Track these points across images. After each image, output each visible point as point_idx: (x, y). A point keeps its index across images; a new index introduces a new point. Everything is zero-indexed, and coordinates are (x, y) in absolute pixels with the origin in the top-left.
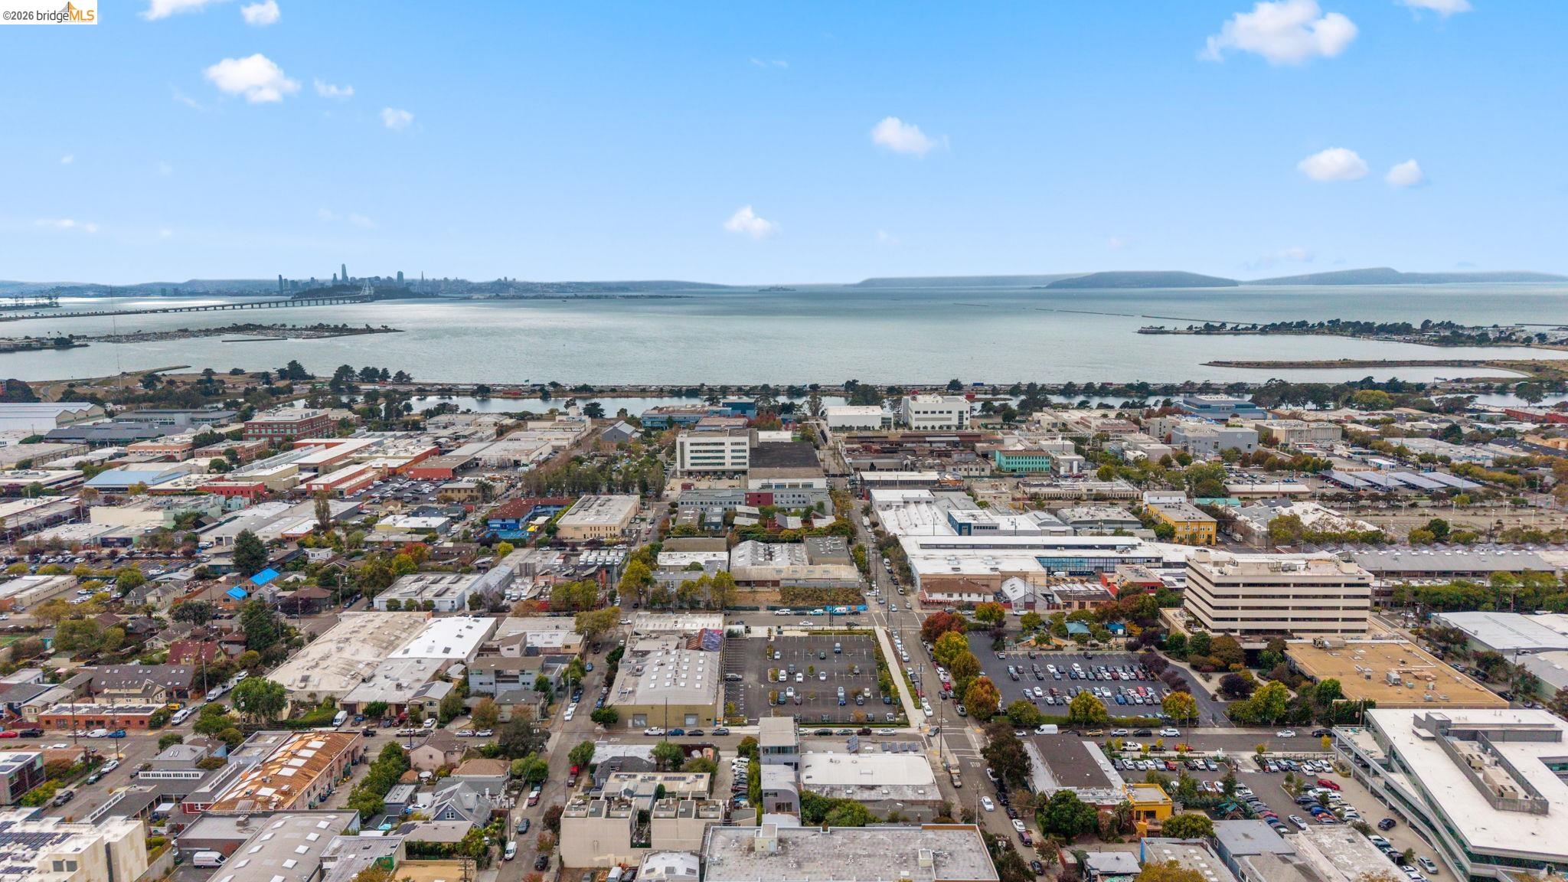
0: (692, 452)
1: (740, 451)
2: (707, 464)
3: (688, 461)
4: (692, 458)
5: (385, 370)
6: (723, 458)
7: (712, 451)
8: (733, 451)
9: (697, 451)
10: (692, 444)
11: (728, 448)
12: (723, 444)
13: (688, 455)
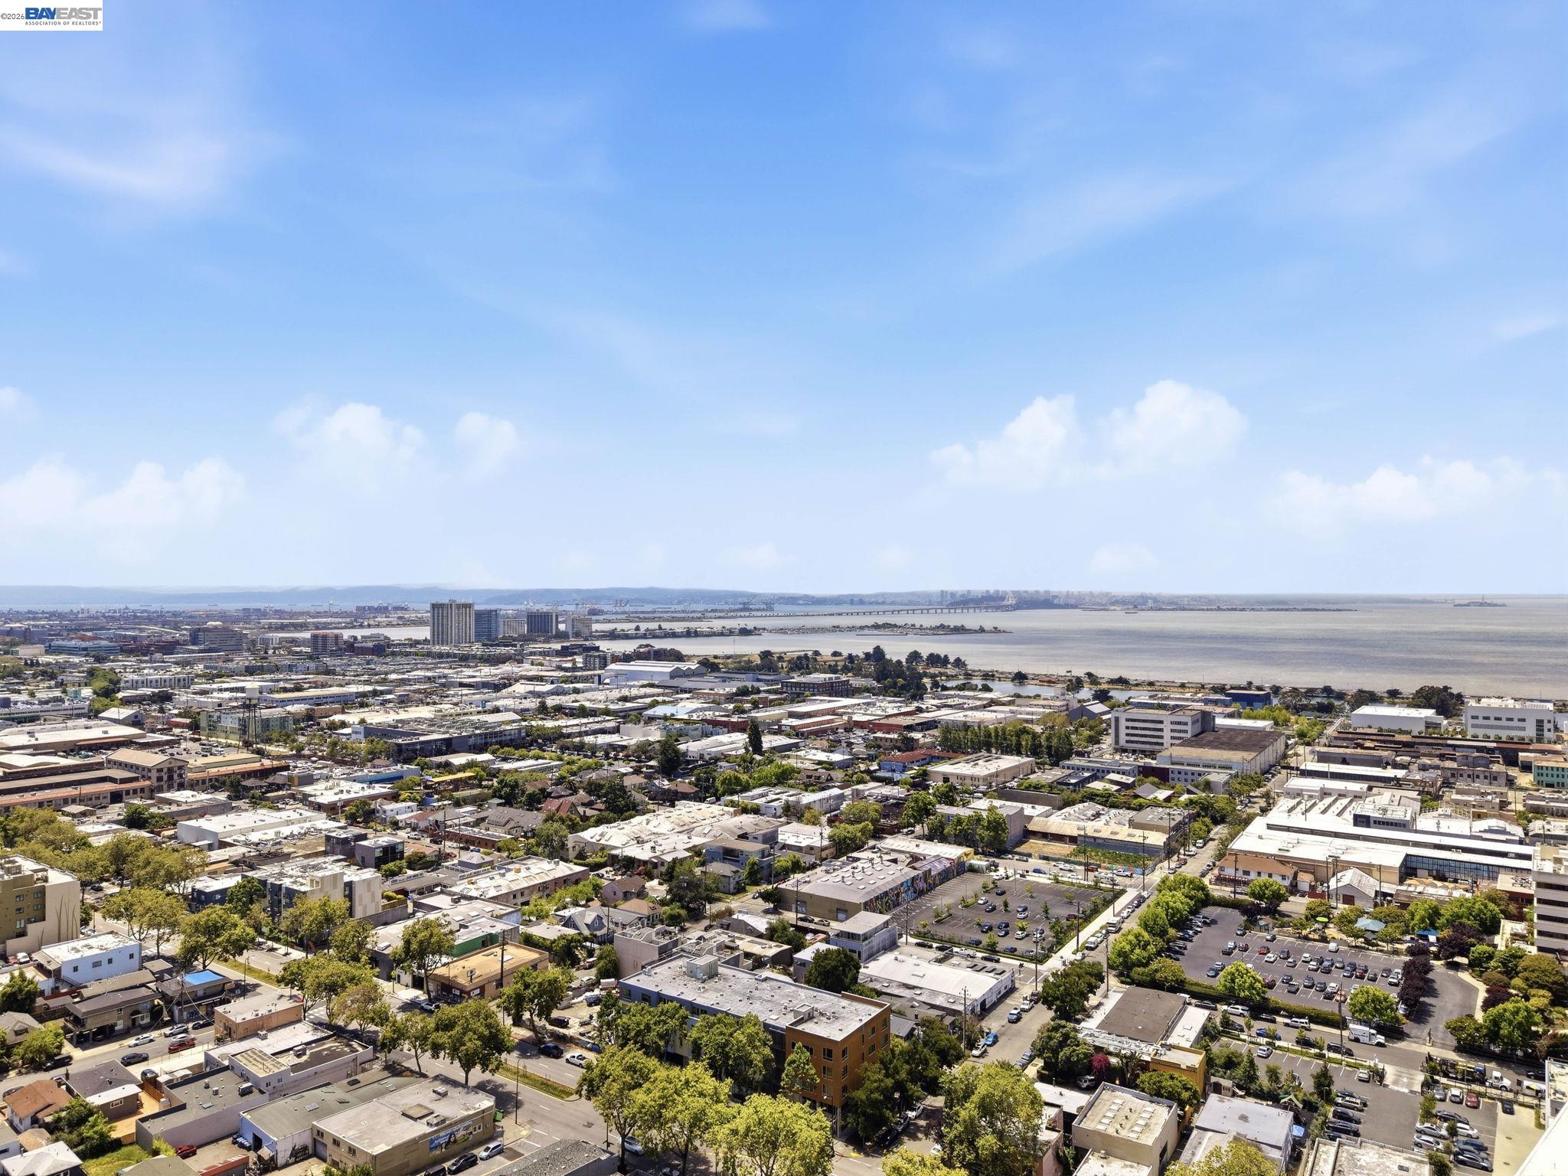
0: (1127, 728)
1: (1180, 731)
2: (1143, 743)
3: (1123, 738)
4: (1127, 735)
5: (946, 656)
6: (1162, 737)
7: (1149, 729)
8: (1172, 731)
9: (1133, 728)
10: (1127, 720)
11: (1167, 728)
12: (1161, 722)
13: (1123, 731)
